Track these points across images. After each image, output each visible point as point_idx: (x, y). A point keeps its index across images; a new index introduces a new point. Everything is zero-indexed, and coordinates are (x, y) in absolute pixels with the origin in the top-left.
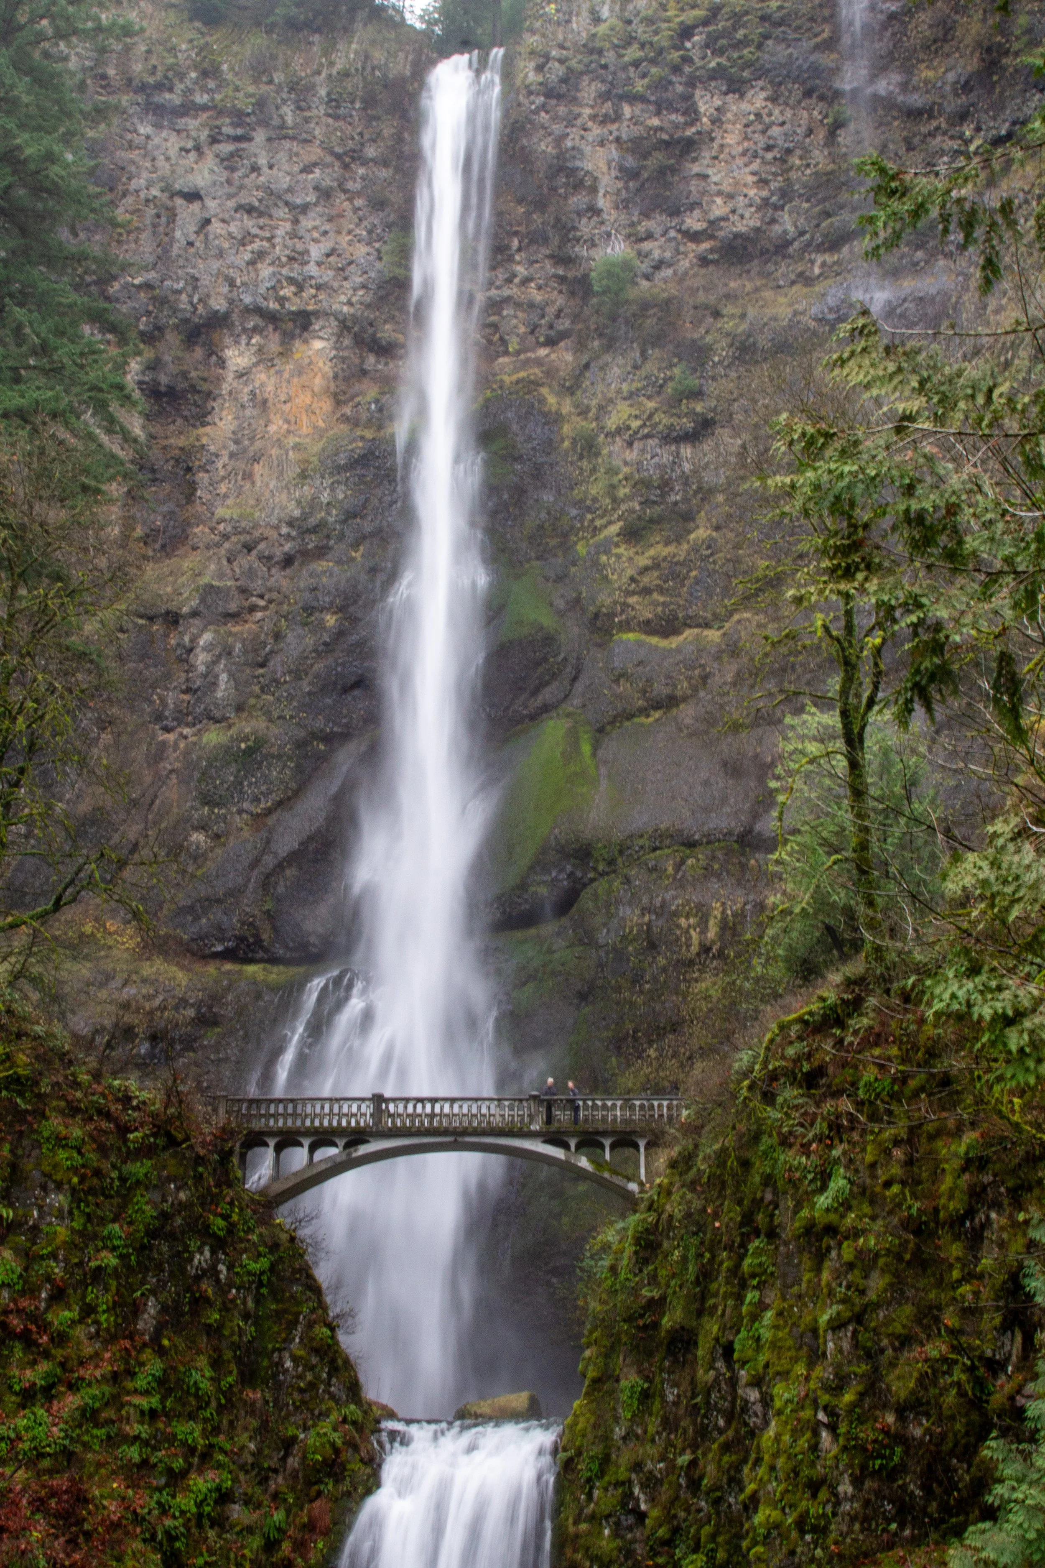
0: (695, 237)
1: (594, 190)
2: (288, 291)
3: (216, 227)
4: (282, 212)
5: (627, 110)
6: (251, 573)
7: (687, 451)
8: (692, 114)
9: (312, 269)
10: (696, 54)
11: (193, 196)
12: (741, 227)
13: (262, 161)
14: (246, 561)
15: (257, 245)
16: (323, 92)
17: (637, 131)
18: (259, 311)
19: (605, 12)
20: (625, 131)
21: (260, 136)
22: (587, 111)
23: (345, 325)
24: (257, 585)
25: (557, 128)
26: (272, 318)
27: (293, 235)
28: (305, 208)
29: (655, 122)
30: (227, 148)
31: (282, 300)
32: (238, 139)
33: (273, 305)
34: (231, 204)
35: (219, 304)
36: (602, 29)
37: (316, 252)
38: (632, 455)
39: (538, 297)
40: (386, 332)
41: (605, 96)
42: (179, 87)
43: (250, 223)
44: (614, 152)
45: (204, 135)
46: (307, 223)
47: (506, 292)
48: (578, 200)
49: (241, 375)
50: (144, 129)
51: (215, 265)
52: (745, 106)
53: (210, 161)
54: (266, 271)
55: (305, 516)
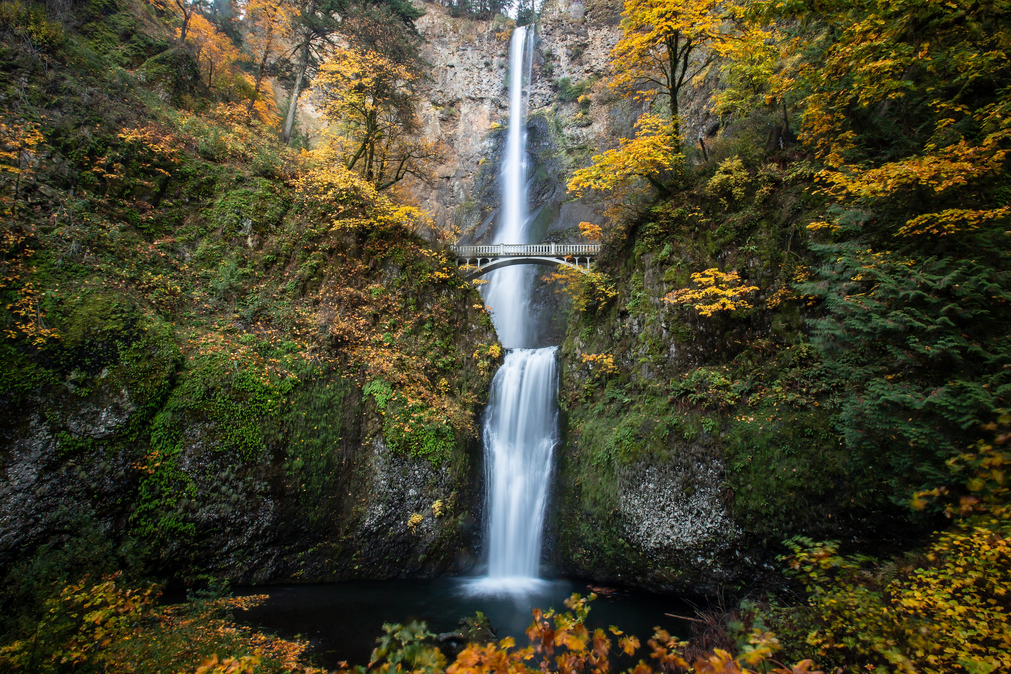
0: (587, 72)
1: (559, 60)
2: (477, 92)
3: (458, 74)
4: (476, 70)
5: (569, 37)
6: (468, 166)
7: (584, 130)
8: (587, 37)
9: (484, 86)
10: (588, 19)
11: (452, 66)
12: (600, 68)
13: (470, 56)
14: (467, 163)
15: (469, 79)
16: (486, 37)
17: (572, 43)
18: (470, 98)
19: (563, 10)
20: (569, 43)
21: (470, 49)
22: (558, 38)
23: (493, 101)
24: (470, 170)
25: (550, 44)
26: (473, 99)
27: (479, 77)
28: (481, 69)
29: (577, 40)
30: (461, 53)
31: (476, 94)
32: (464, 50)
33: (473, 96)
34: (462, 68)
35: (459, 96)
36: (562, 14)
37: (485, 81)
38: (569, 132)
39: (544, 92)
40: (504, 103)
41: (562, 33)
42: (448, 36)
43: (467, 73)
44: (565, 49)
45: (454, 50)
46: (482, 73)
47: (535, 91)
48: (555, 64)
49: (466, 115)
50: (439, 48)
51: (458, 85)
52: (602, 33)
53: (456, 56)
54: (471, 86)
55: (483, 151)
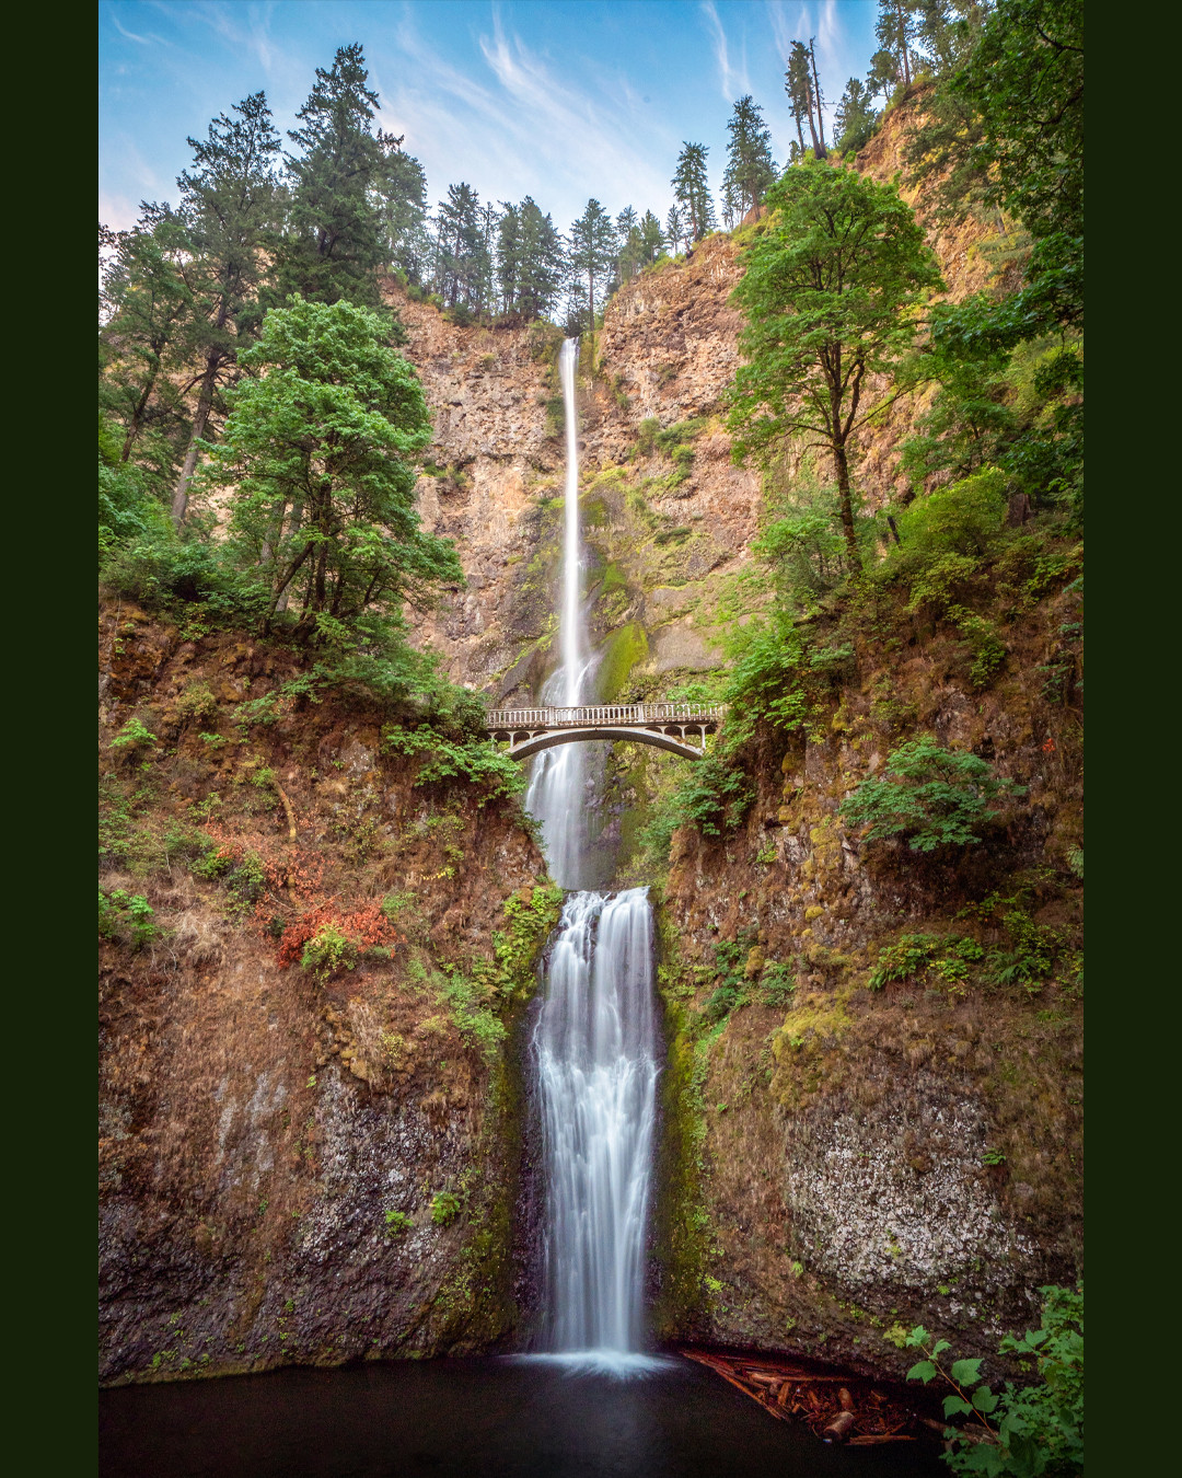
0: (686, 407)
1: (639, 389)
2: (501, 445)
3: (468, 417)
4: (497, 410)
5: (653, 351)
6: (489, 569)
7: (685, 503)
8: (683, 349)
9: (512, 435)
10: (685, 323)
11: (458, 404)
12: (707, 400)
13: (488, 387)
14: (486, 564)
15: (487, 425)
16: (514, 355)
17: (658, 361)
18: (489, 455)
19: (642, 309)
20: (652, 361)
21: (487, 375)
22: (635, 354)
23: (528, 460)
24: (492, 575)
25: (621, 364)
26: (495, 458)
27: (503, 420)
28: (508, 408)
29: (667, 356)
30: (472, 382)
31: (499, 450)
32: (477, 377)
33: (495, 452)
34: (476, 406)
35: (471, 453)
36: (640, 316)
37: (514, 427)
38: (660, 507)
39: (615, 442)
40: (547, 463)
41: (642, 346)
42: (450, 355)
43: (484, 415)
44: (647, 372)
45: (462, 377)
46: (509, 414)
47: (600, 441)
48: (631, 395)
49: (482, 484)
50: (435, 375)
51: (469, 434)
52: (708, 344)
53: (464, 387)
54: (491, 436)
55: (513, 543)
